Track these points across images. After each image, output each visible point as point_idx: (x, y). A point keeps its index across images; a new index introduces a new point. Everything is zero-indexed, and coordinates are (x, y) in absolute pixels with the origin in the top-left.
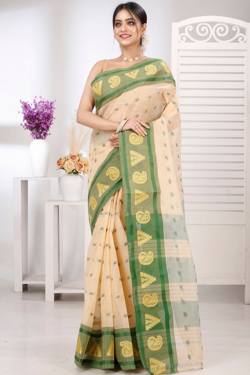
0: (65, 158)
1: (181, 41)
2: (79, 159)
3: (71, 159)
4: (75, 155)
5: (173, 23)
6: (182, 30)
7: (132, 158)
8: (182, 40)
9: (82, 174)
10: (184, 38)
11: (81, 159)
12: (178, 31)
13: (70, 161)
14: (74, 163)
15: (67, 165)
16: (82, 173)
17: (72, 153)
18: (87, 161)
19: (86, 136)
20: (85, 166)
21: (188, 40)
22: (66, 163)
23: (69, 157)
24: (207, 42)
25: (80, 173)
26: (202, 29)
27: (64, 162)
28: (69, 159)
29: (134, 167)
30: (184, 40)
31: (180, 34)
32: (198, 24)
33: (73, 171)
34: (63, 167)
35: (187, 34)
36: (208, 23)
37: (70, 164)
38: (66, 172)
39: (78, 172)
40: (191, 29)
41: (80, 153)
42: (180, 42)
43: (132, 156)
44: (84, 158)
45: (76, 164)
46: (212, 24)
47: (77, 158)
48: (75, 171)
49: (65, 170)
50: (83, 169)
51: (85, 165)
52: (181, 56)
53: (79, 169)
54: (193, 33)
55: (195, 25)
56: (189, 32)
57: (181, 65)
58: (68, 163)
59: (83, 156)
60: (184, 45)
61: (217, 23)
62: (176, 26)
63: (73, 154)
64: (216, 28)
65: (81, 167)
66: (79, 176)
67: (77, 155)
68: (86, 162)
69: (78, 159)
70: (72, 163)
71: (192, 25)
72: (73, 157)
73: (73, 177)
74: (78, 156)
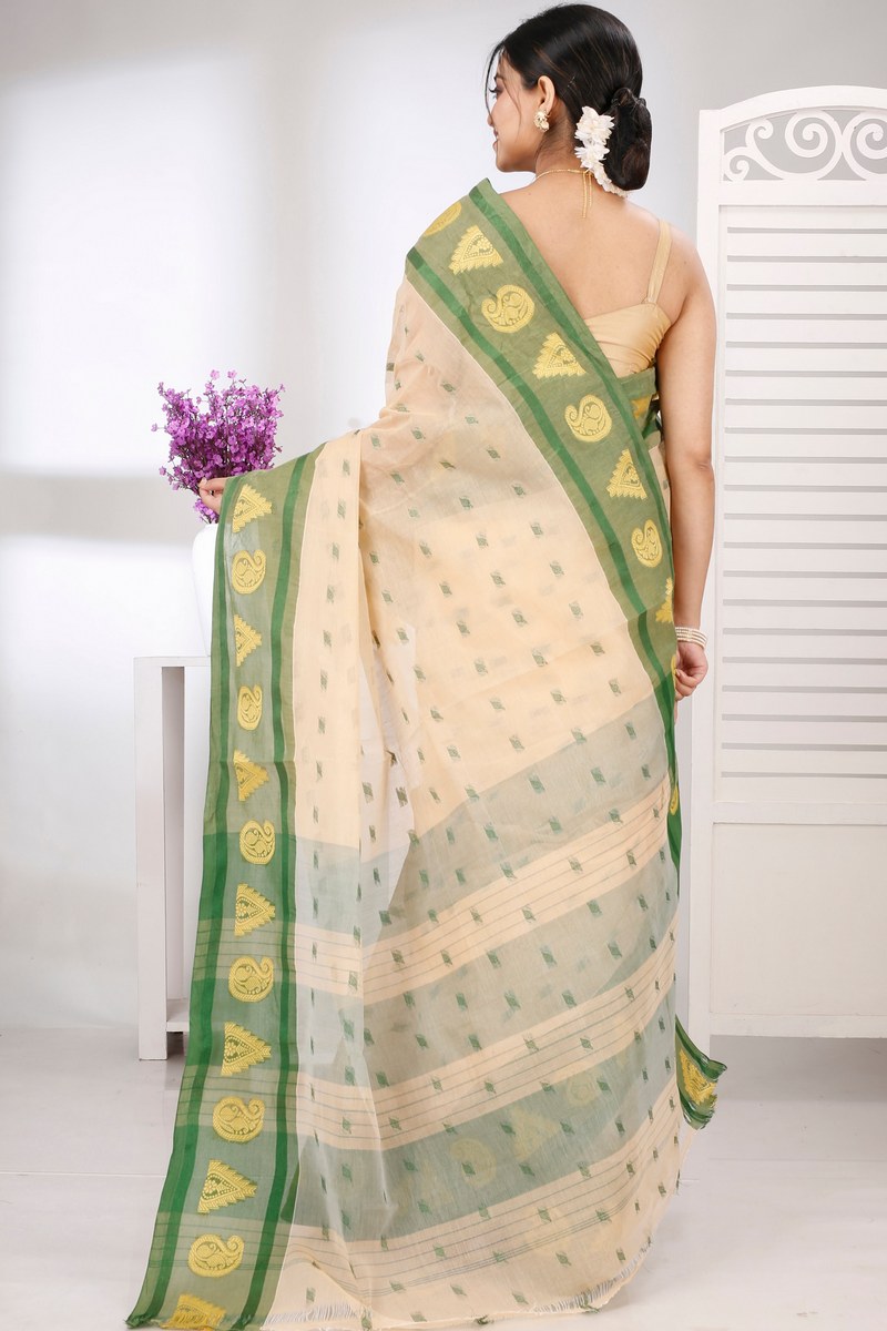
1: (730, 175)
6: (734, 136)
7: (238, 641)
8: (735, 170)
10: (743, 166)
12: (719, 141)
21: (756, 173)
24: (822, 179)
26: (807, 134)
30: (740, 171)
31: (727, 150)
32: (792, 113)
35: (751, 150)
36: (827, 110)
40: (768, 132)
42: (726, 178)
43: (238, 632)
46: (843, 114)
52: (731, 230)
55: (779, 120)
56: (760, 142)
57: (731, 259)
60: (743, 190)
61: (858, 113)
62: (711, 123)
64: (857, 129)
71: (771, 117)
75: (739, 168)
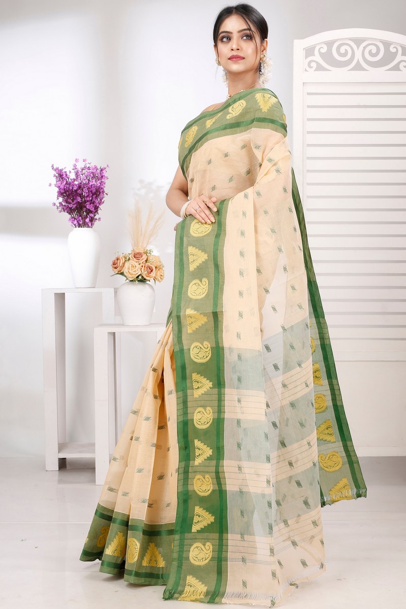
0: (124, 257)
1: (308, 69)
2: (147, 258)
3: (135, 259)
4: (141, 251)
5: (296, 41)
6: (309, 52)
7: (191, 258)
8: (310, 67)
9: (152, 282)
10: (314, 65)
11: (150, 258)
12: (303, 53)
13: (133, 262)
14: (139, 264)
15: (129, 268)
16: (152, 280)
17: (135, 250)
18: (160, 262)
19: (157, 221)
20: (157, 269)
21: (320, 68)
22: (127, 264)
23: (130, 255)
25: (149, 281)
26: (342, 50)
27: (124, 264)
28: (131, 258)
29: (193, 272)
30: (312, 67)
31: (306, 57)
32: (335, 41)
33: (138, 277)
34: (122, 272)
35: (317, 57)
36: (351, 39)
37: (133, 266)
38: (127, 279)
39: (145, 279)
40: (324, 49)
41: (149, 250)
42: (306, 70)
43: (191, 254)
44: (155, 256)
45: (142, 266)
46: (358, 41)
47: (145, 257)
48: (140, 277)
49: (126, 277)
50: (153, 274)
51: (156, 268)
52: (308, 94)
53: (147, 275)
54: (328, 57)
55: (330, 44)
56: (321, 54)
57: (308, 107)
58: (130, 266)
59: (153, 254)
60: (313, 76)
61: (365, 40)
62: (300, 46)
63: (137, 251)
64: (365, 48)
65: (150, 271)
66: (147, 286)
67: (145, 253)
68: (159, 264)
69: (146, 259)
70: (137, 264)
71: (326, 43)
72: (137, 256)
73: (139, 287)
74: (146, 253)
75: (312, 65)
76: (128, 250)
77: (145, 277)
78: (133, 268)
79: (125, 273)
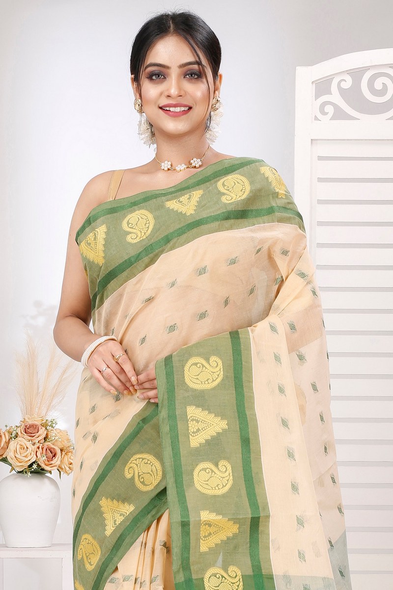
0: (9, 432)
1: (319, 116)
2: (47, 434)
3: (26, 436)
4: (36, 423)
5: (299, 70)
6: (322, 87)
7: (192, 426)
8: (324, 113)
9: (54, 474)
10: (329, 109)
11: (52, 434)
12: (312, 89)
13: (23, 440)
14: (34, 444)
15: (16, 451)
16: (55, 472)
17: (27, 420)
18: (68, 440)
19: (64, 372)
20: (64, 453)
21: (339, 114)
22: (13, 445)
23: (19, 429)
24: (388, 119)
25: (50, 472)
26: (378, 85)
27: (8, 443)
28: (19, 433)
29: (197, 450)
30: (327, 113)
31: (317, 97)
32: (367, 68)
33: (31, 466)
34: (4, 456)
35: (335, 97)
37: (22, 448)
38: (13, 469)
39: (43, 469)
40: (348, 83)
41: (50, 419)
42: (316, 118)
43: (193, 420)
44: (61, 431)
45: (38, 448)
47: (42, 432)
48: (35, 466)
49: (11, 465)
50: (56, 461)
51: (62, 450)
52: (321, 158)
53: (47, 462)
54: (353, 96)
55: (357, 74)
56: (342, 91)
57: (320, 180)
58: (18, 447)
59: (57, 427)
60: (329, 127)
62: (306, 76)
63: (30, 422)
65: (51, 455)
66: (46, 481)
67: (42, 425)
68: (66, 444)
69: (44, 436)
70: (29, 444)
71: (349, 72)
72: (30, 430)
73: (31, 484)
74: (45, 425)
75: (326, 110)
76: (16, 420)
77: (43, 466)
78: (22, 451)
79: (9, 459)
